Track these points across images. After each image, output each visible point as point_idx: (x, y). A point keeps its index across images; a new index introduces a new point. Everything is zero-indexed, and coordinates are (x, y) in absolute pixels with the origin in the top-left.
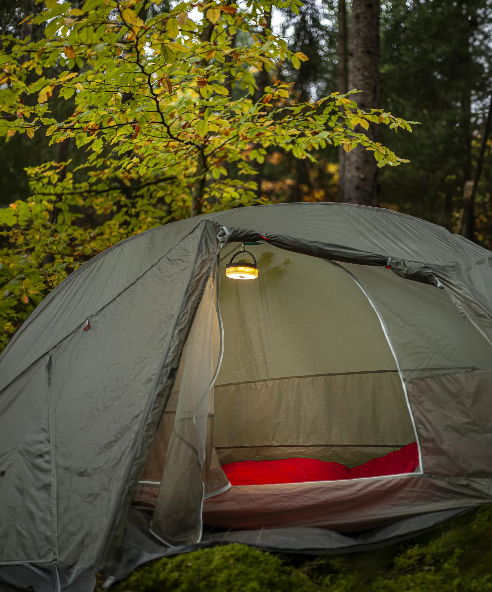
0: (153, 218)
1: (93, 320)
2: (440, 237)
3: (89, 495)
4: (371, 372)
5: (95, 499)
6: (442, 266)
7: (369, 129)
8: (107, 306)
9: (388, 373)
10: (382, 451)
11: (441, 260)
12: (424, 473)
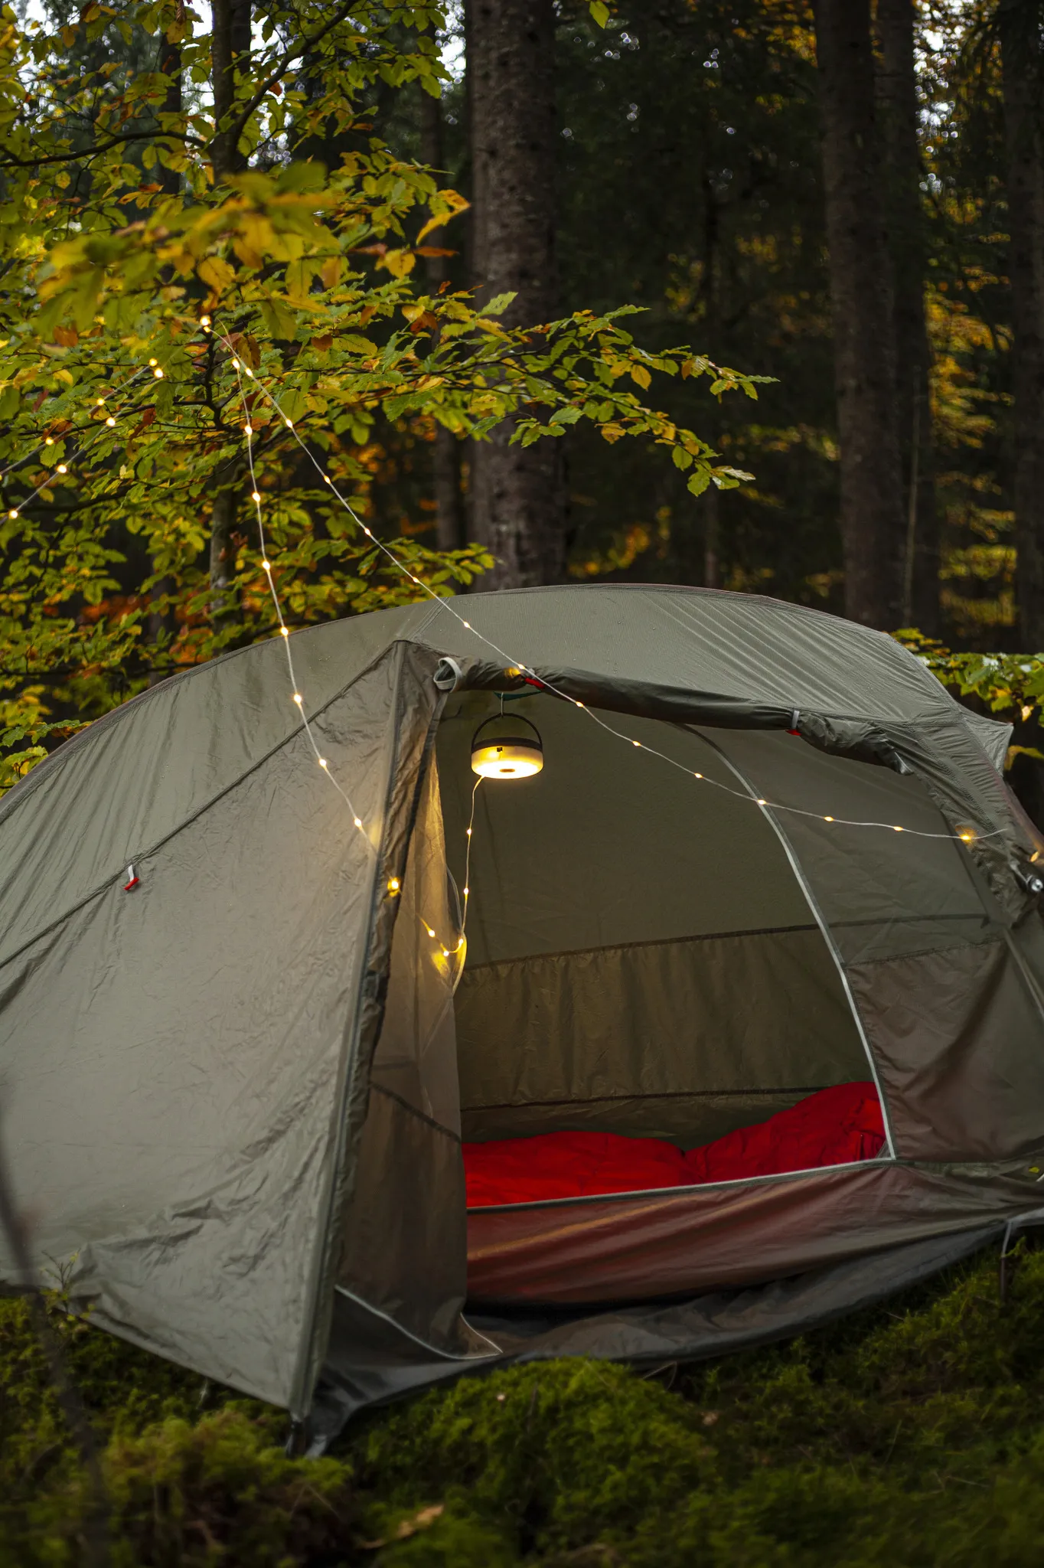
0: (93, 568)
1: (145, 867)
2: (885, 656)
3: (234, 1260)
4: (720, 936)
5: (253, 1267)
6: (905, 725)
7: (649, 387)
8: (178, 836)
9: (756, 937)
10: (749, 1102)
11: (901, 713)
12: (898, 1158)
